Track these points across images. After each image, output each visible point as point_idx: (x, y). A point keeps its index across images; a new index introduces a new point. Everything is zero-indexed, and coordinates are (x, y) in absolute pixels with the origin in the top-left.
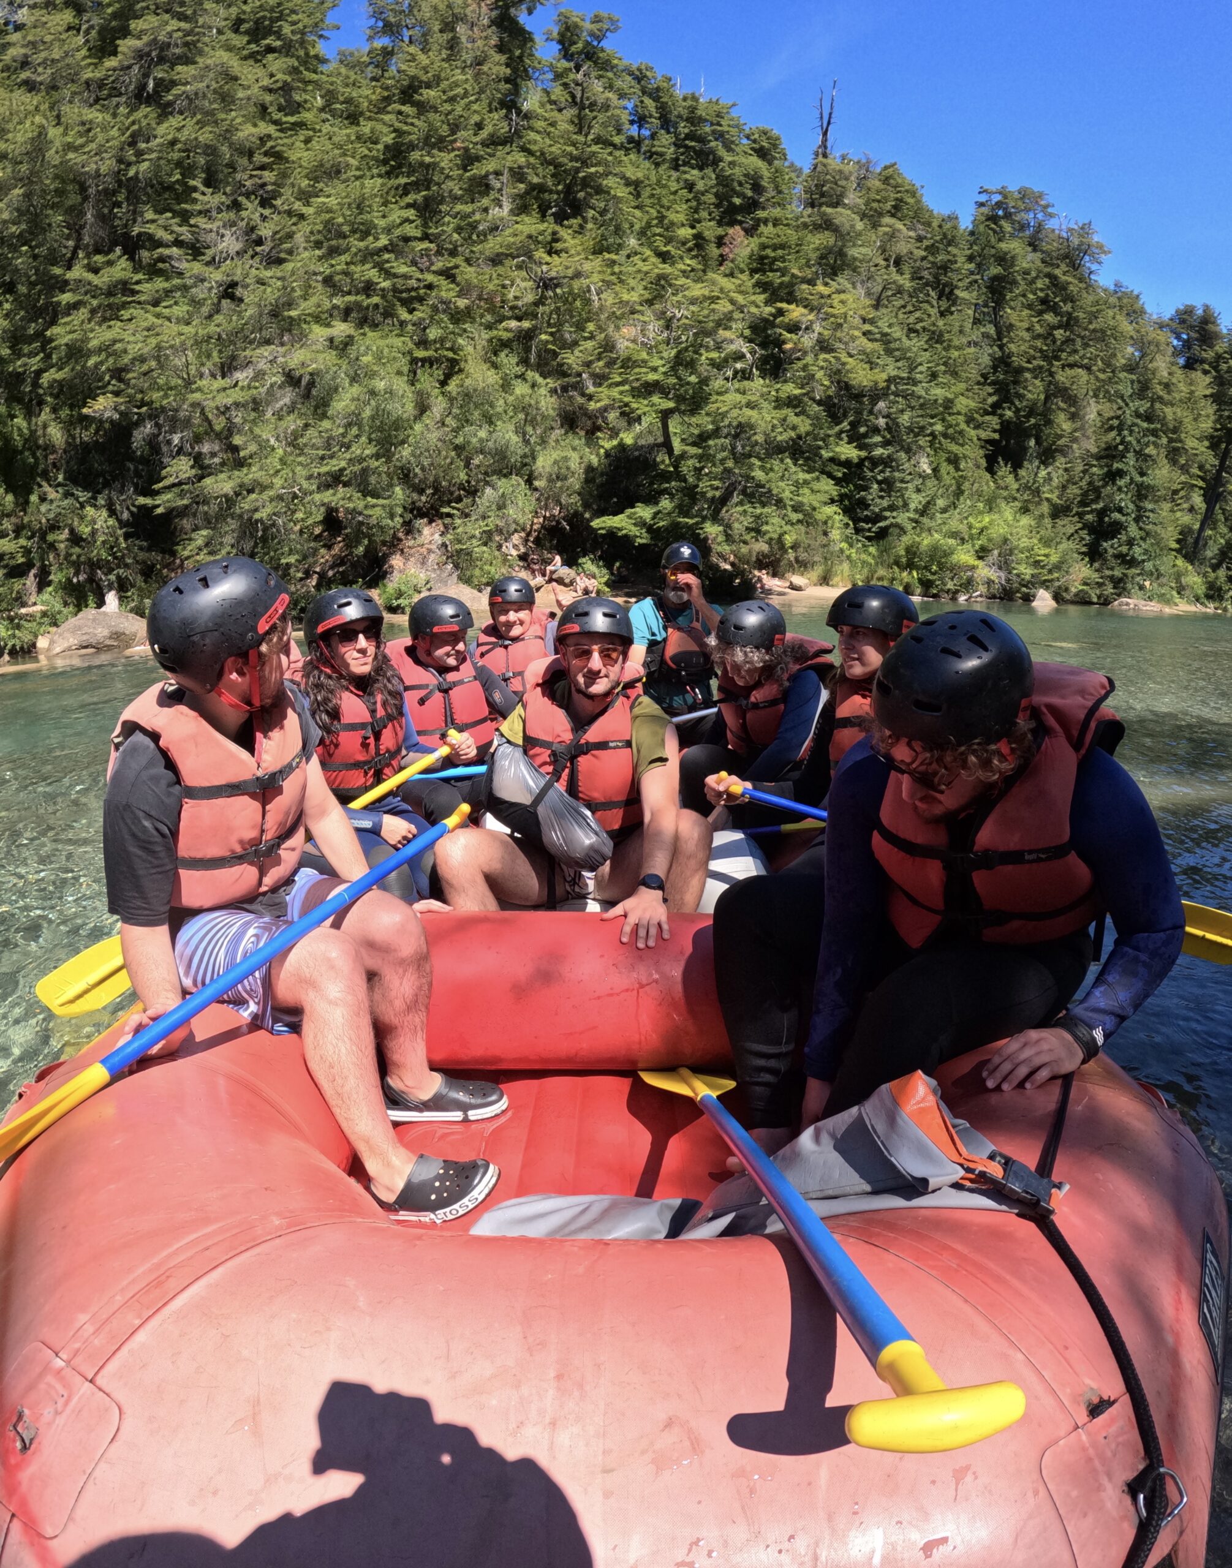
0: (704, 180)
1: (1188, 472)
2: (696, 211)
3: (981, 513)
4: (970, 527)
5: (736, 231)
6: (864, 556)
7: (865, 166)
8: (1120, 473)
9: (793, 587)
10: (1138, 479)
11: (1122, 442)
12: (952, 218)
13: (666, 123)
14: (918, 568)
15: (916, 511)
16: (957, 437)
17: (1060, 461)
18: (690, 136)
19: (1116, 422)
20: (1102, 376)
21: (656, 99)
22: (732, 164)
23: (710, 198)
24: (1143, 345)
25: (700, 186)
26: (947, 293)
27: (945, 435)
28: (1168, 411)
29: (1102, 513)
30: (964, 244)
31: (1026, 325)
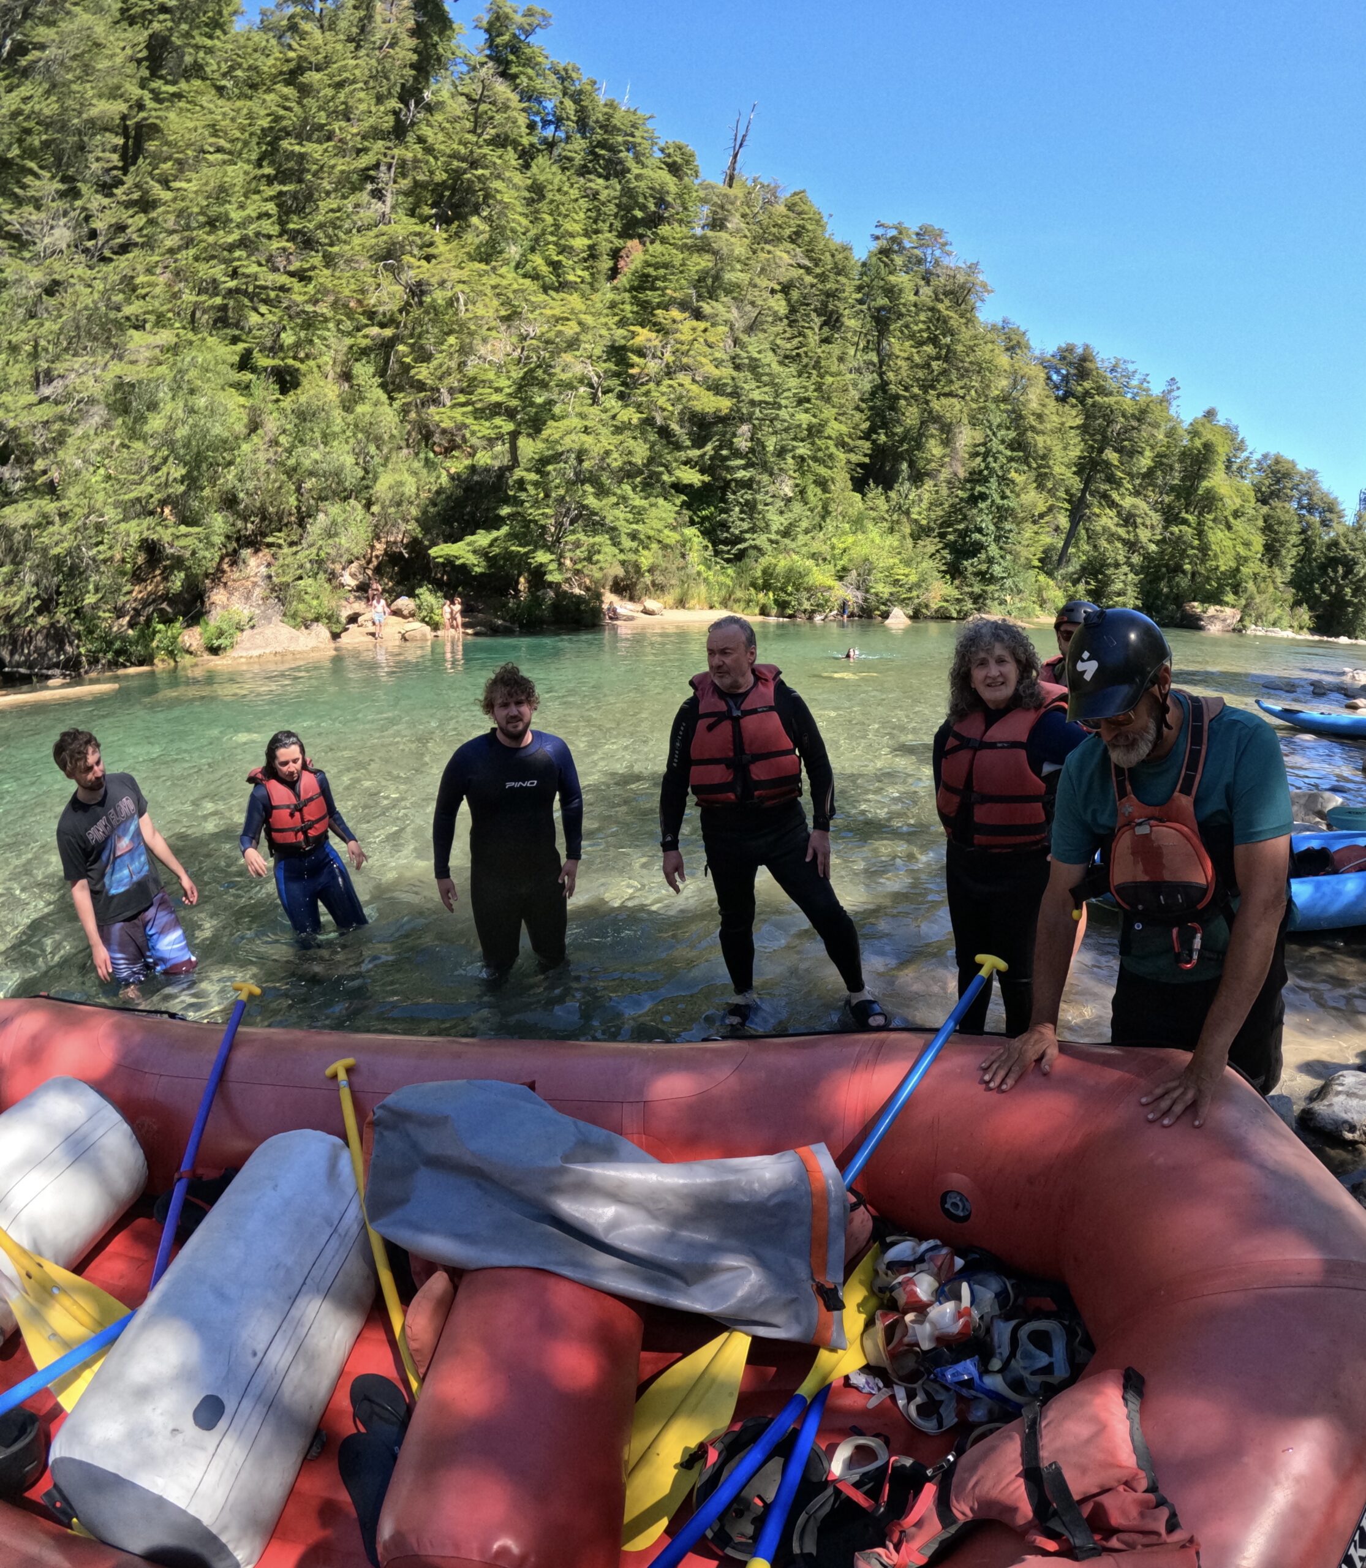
0: (608, 190)
1: (1054, 496)
2: (595, 222)
3: (844, 533)
4: (833, 548)
5: (633, 244)
6: (722, 579)
7: (772, 192)
8: (983, 497)
9: (646, 612)
10: (999, 501)
11: (987, 468)
12: (845, 249)
13: (583, 125)
14: (775, 590)
15: (777, 532)
16: (827, 460)
17: (929, 484)
18: (602, 144)
19: (982, 449)
20: (974, 406)
21: (577, 102)
22: (638, 177)
23: (612, 208)
24: (1017, 378)
25: (604, 195)
26: (832, 321)
27: (815, 459)
28: (1040, 440)
29: (963, 534)
30: (855, 273)
31: (905, 355)
